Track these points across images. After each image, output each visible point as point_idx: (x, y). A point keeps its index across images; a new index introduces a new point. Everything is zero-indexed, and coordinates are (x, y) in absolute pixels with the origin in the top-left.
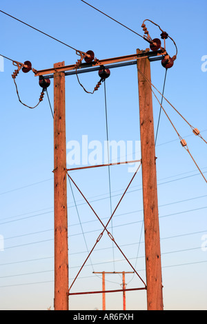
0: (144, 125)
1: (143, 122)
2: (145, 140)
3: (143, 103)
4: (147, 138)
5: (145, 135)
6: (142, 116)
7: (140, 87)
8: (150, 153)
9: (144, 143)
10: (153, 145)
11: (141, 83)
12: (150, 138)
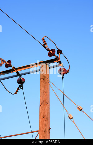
0: (42, 105)
1: (42, 104)
2: (42, 115)
3: (42, 92)
4: (44, 114)
5: (43, 112)
6: (41, 99)
7: (41, 82)
8: (46, 124)
9: (42, 117)
10: (48, 119)
11: (42, 79)
12: (46, 114)
